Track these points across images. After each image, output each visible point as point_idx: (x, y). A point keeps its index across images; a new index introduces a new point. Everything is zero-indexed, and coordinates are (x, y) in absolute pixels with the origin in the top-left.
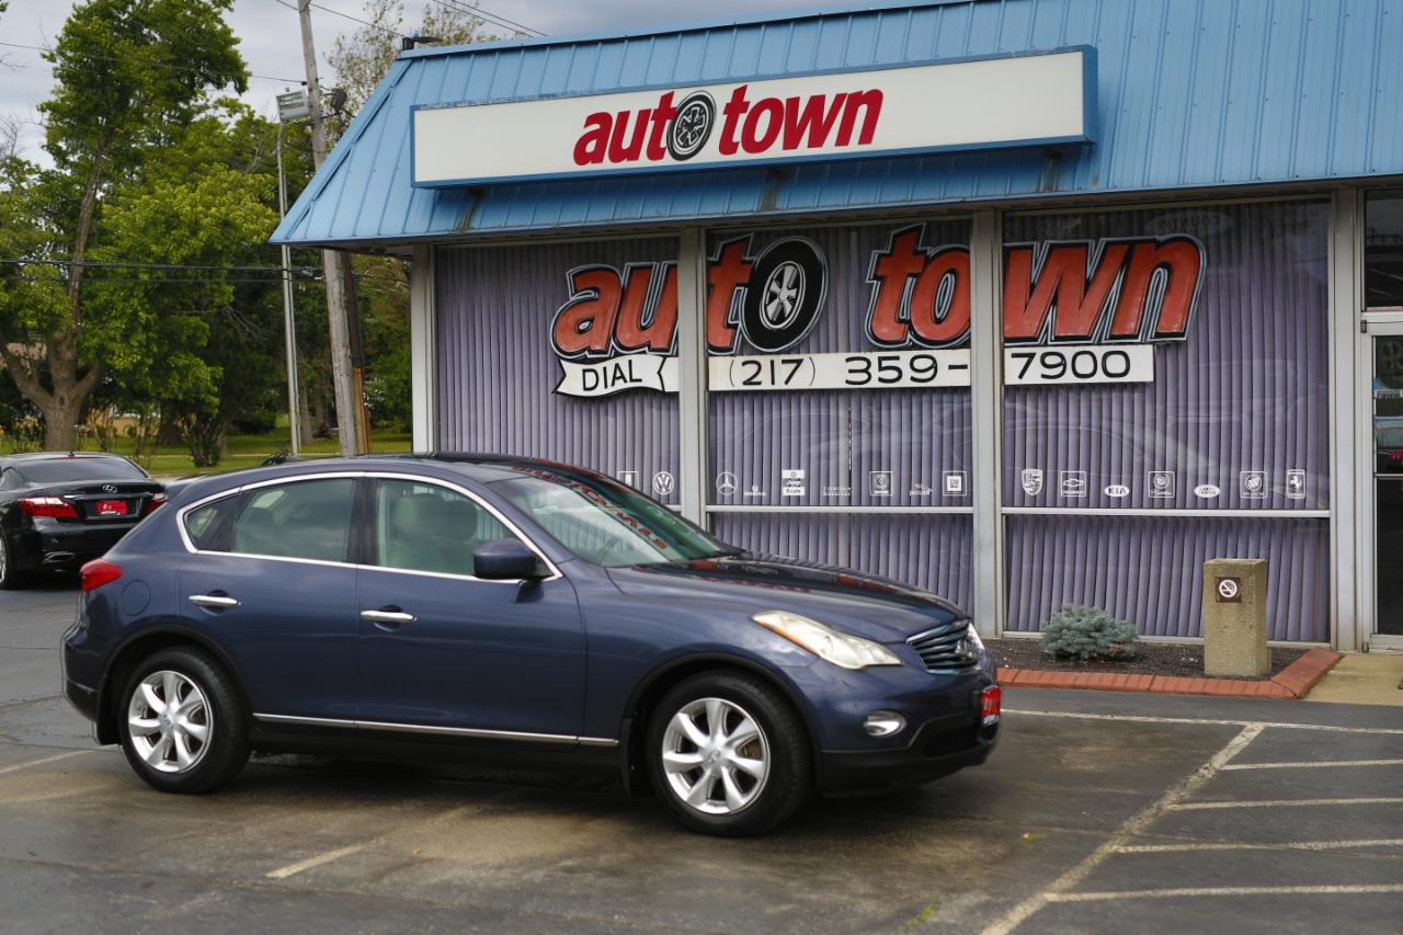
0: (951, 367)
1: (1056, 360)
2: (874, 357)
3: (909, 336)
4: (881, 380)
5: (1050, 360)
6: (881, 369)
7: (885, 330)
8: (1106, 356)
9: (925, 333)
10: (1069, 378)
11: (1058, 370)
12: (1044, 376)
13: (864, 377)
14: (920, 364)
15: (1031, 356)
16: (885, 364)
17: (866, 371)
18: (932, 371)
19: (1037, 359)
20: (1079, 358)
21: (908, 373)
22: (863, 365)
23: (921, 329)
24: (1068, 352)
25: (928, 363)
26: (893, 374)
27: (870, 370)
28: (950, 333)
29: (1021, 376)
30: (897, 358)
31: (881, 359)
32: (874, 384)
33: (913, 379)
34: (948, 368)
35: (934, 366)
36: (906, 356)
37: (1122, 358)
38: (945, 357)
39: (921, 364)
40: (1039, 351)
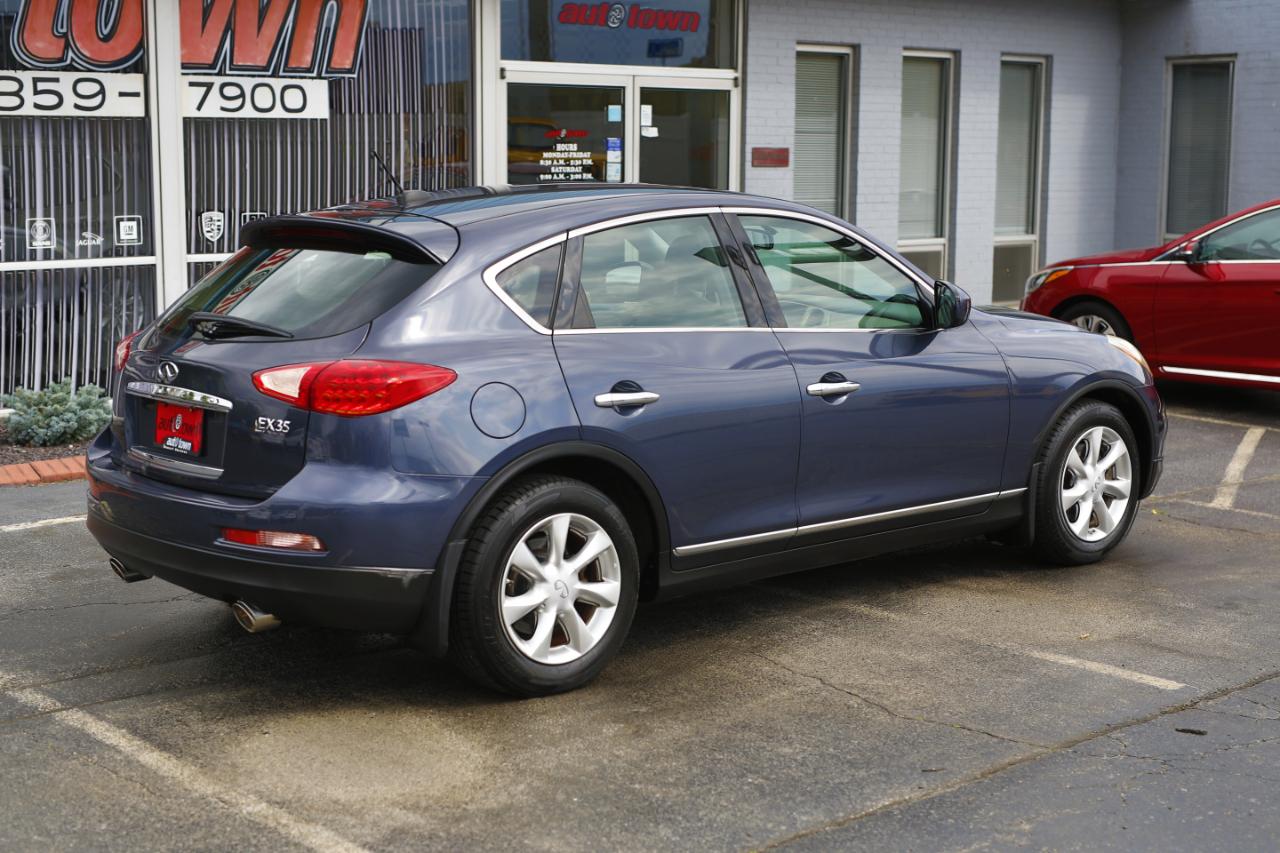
0: (122, 94)
1: (234, 91)
2: (26, 77)
3: (71, 54)
4: (37, 106)
5: (230, 91)
6: (36, 92)
7: (40, 45)
8: (285, 88)
9: (91, 51)
10: (248, 112)
11: (238, 102)
12: (223, 109)
13: (15, 101)
14: (83, 88)
15: (209, 86)
16: (41, 86)
17: (17, 94)
18: (100, 97)
19: (215, 90)
20: (258, 90)
21: (70, 99)
22: (14, 86)
23: (84, 46)
24: (248, 83)
25: (95, 88)
26: (52, 100)
27: (22, 94)
28: (121, 54)
29: (199, 108)
30: (56, 80)
31: (36, 81)
32: (28, 110)
33: (77, 106)
34: (119, 96)
35: (102, 91)
36: (67, 79)
37: (298, 92)
38: (115, 82)
39: (86, 88)
40: (218, 81)
